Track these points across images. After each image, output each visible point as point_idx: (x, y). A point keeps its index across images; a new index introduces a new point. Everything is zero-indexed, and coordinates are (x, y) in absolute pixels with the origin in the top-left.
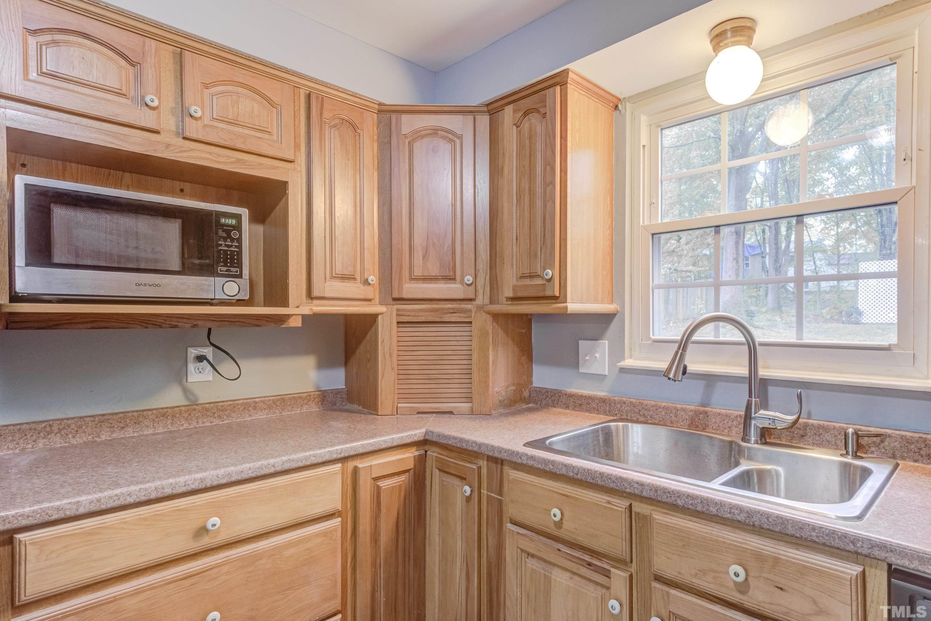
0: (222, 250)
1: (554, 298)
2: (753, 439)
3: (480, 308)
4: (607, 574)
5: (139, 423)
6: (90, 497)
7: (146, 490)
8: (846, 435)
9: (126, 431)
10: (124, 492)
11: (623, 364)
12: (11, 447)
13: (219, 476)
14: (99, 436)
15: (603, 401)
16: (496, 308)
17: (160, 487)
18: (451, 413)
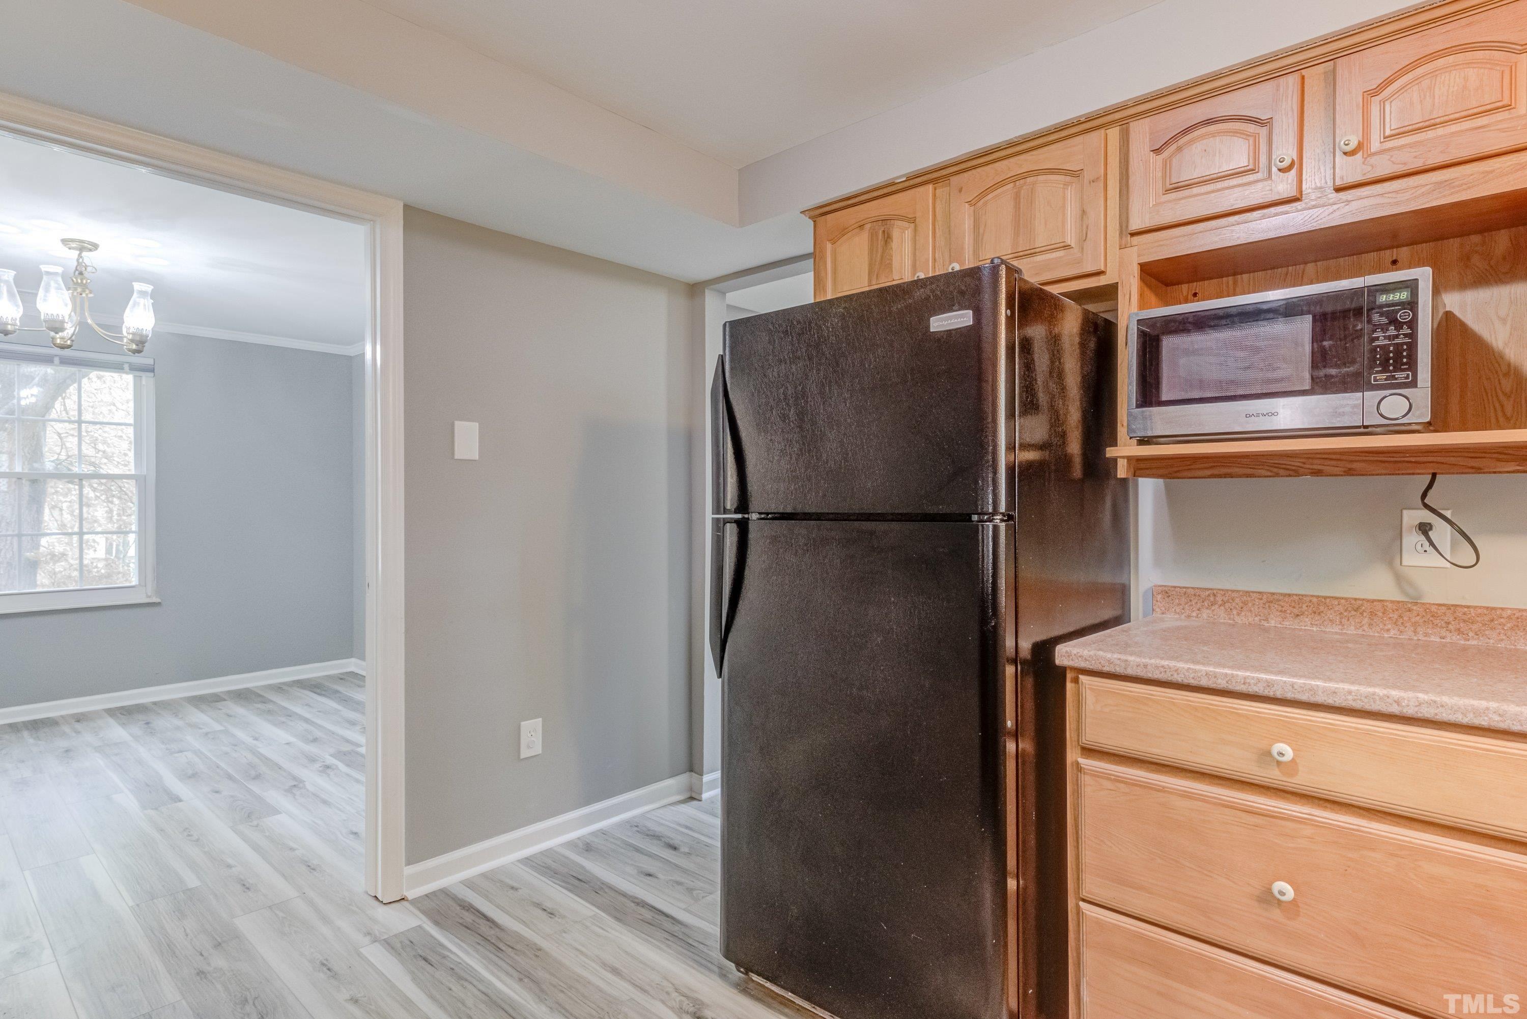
0: (1378, 346)
5: (1319, 614)
6: (1138, 660)
7: (1195, 671)
9: (1301, 621)
10: (1170, 665)
12: (1178, 611)
13: (1296, 687)
14: (1267, 620)
17: (1211, 674)
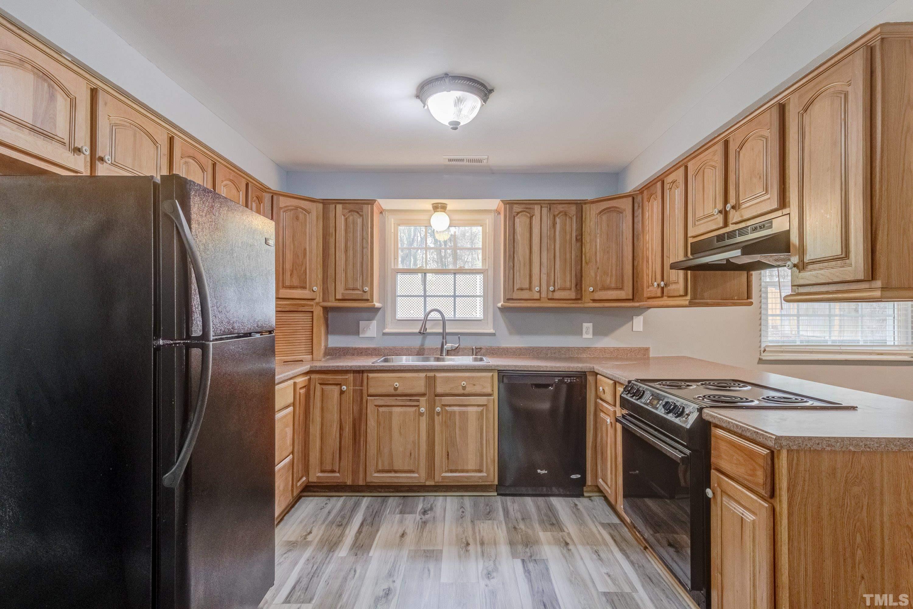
1: (367, 300)
2: (444, 354)
3: (318, 304)
4: (418, 401)
8: (473, 349)
11: (384, 331)
15: (375, 349)
16: (326, 304)
18: (302, 361)
